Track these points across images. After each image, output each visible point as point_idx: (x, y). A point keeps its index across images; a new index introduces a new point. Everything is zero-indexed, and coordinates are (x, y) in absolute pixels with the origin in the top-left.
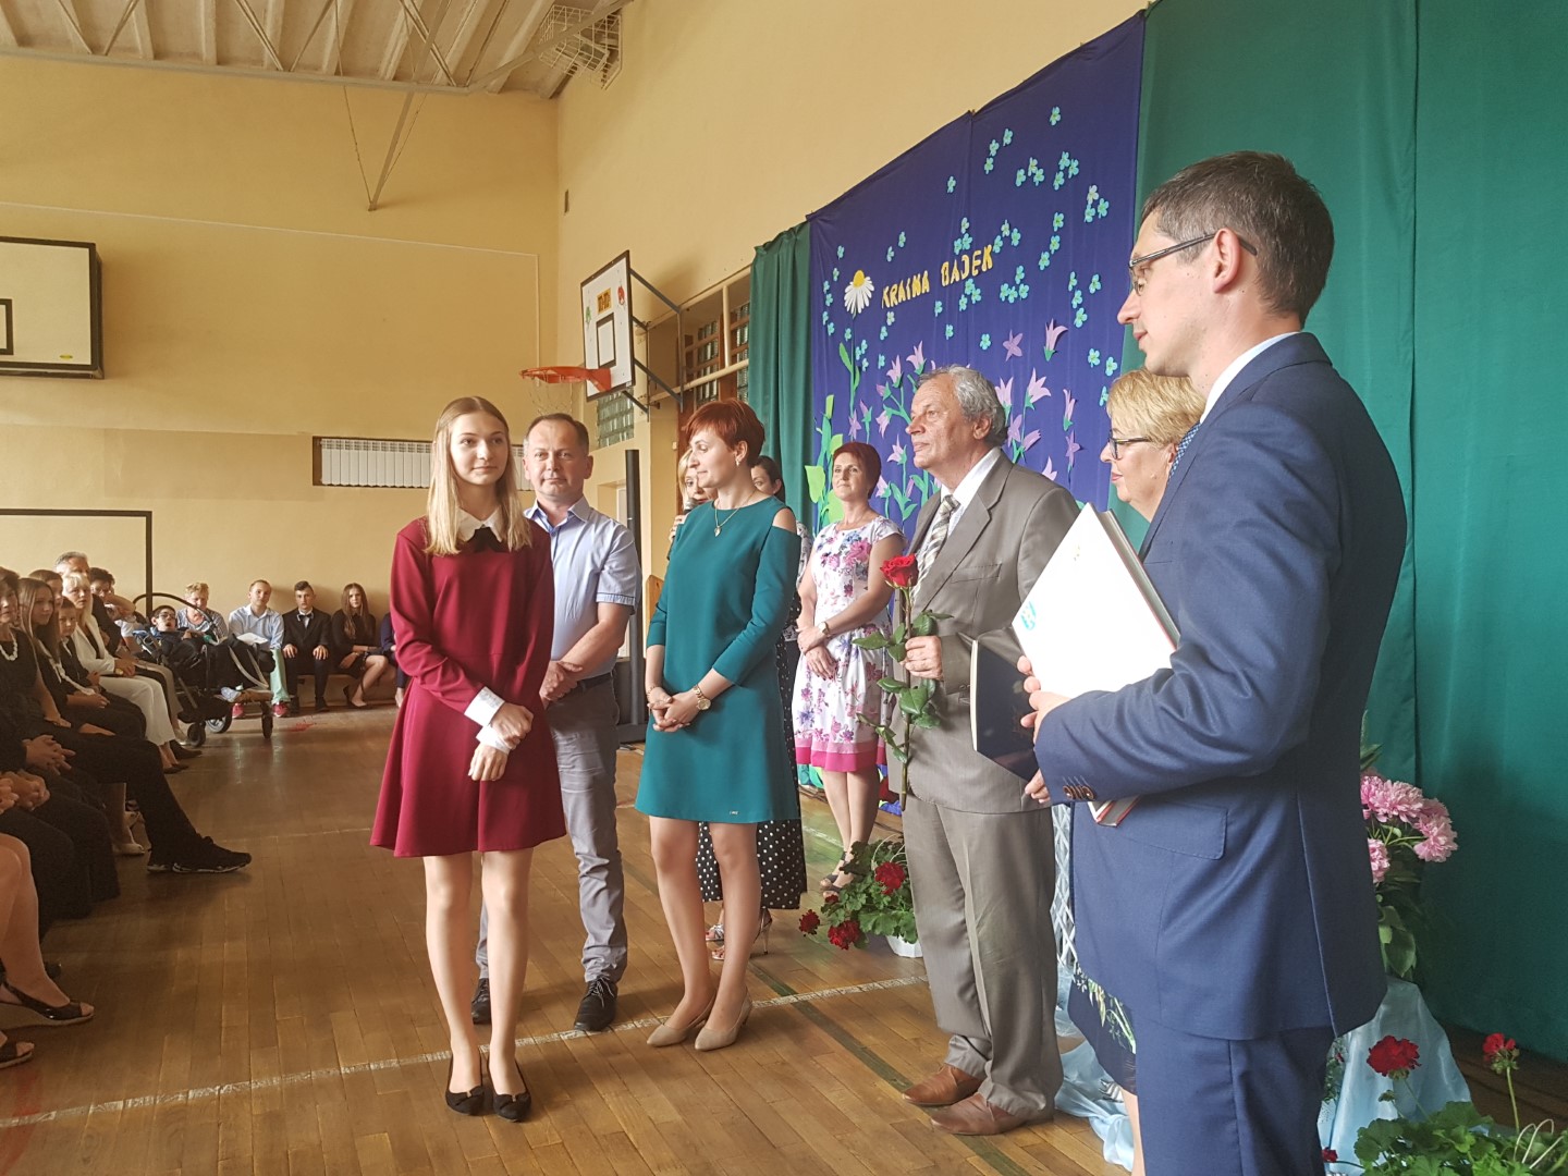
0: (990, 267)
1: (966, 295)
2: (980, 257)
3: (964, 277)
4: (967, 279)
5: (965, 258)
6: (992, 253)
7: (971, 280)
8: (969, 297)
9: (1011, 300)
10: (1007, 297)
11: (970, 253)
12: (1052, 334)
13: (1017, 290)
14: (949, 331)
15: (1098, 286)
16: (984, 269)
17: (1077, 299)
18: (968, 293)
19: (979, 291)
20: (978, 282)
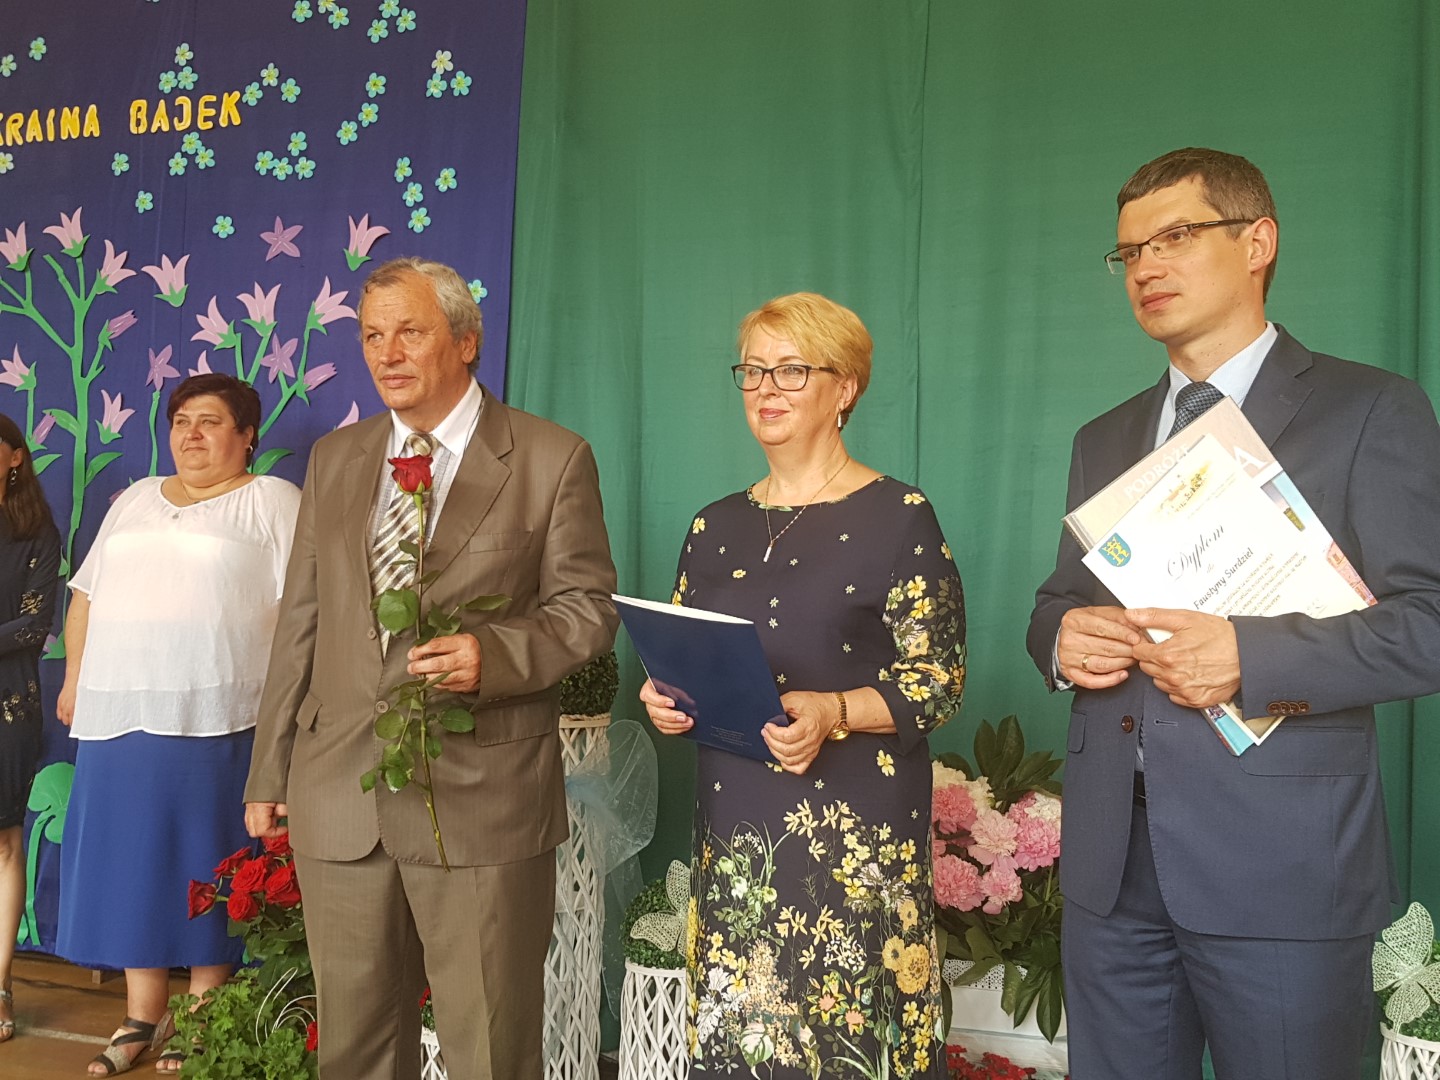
0: (237, 121)
1: (185, 155)
2: (217, 105)
3: (180, 127)
4: (188, 131)
5: (184, 101)
6: (241, 106)
7: (195, 135)
8: (191, 158)
9: (281, 176)
10: (270, 171)
11: (194, 95)
12: (362, 238)
13: (293, 161)
14: (144, 202)
15: (453, 184)
16: (223, 123)
17: (413, 194)
18: (191, 152)
19: (211, 153)
20: (207, 138)
